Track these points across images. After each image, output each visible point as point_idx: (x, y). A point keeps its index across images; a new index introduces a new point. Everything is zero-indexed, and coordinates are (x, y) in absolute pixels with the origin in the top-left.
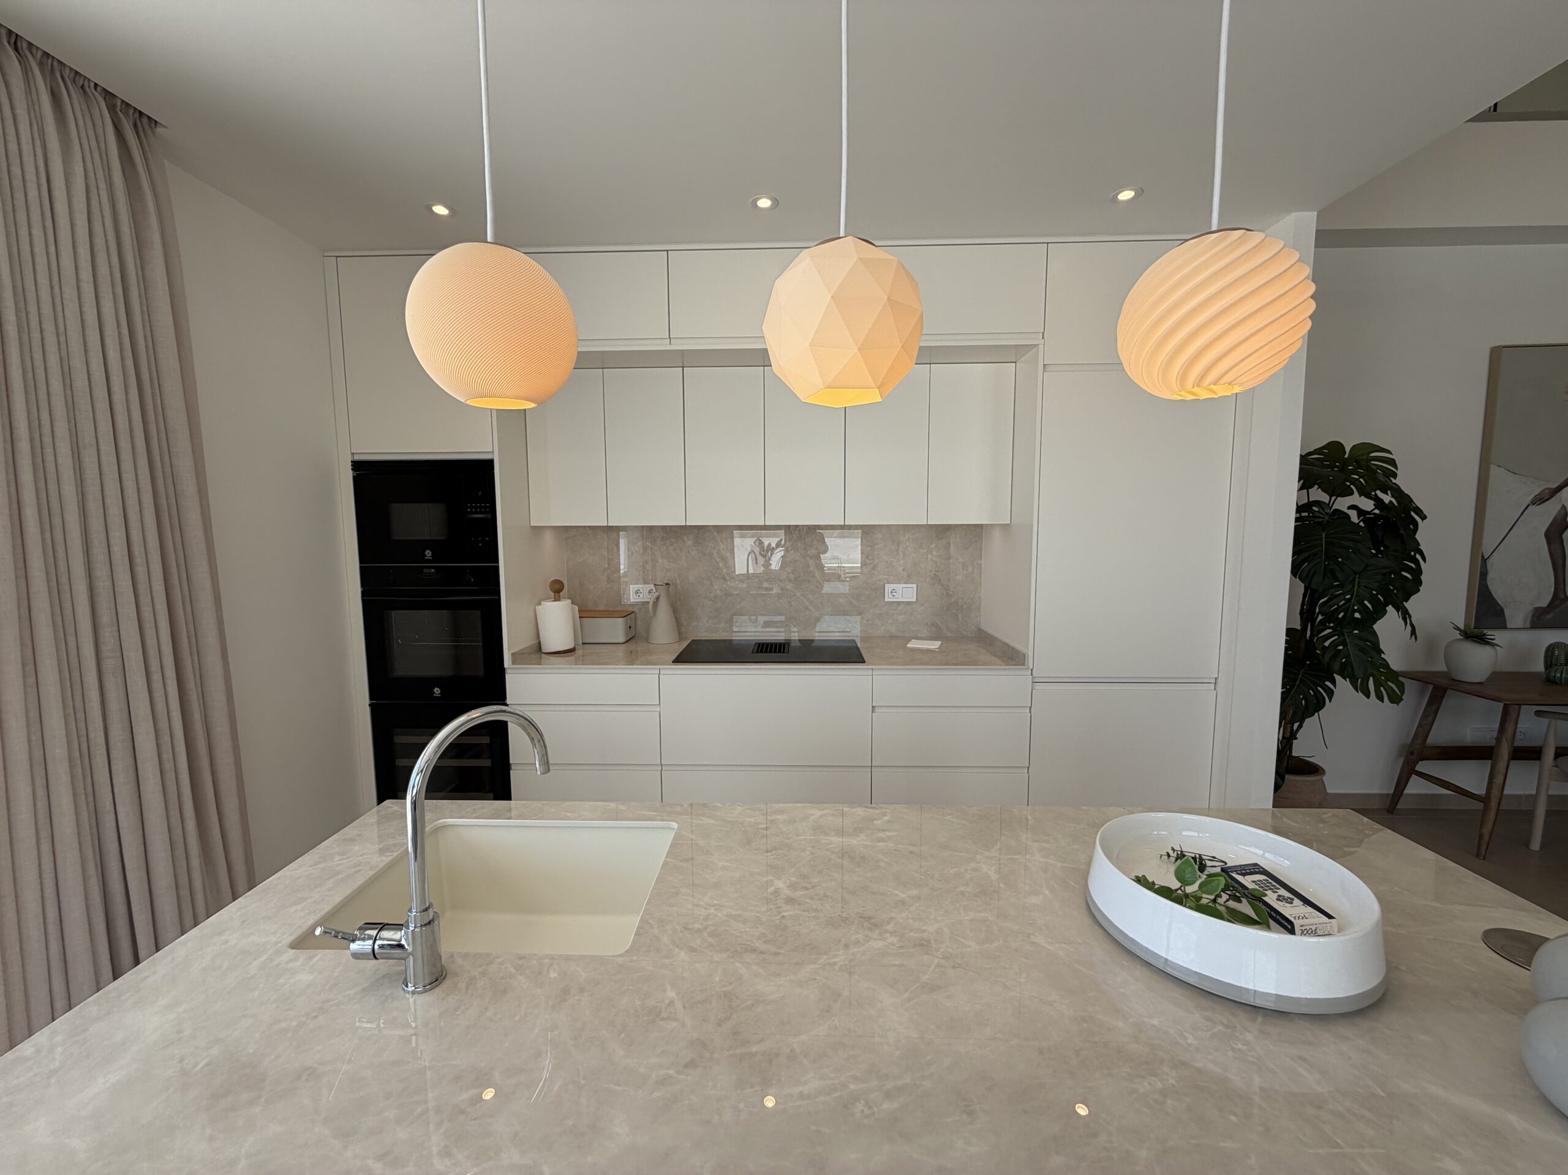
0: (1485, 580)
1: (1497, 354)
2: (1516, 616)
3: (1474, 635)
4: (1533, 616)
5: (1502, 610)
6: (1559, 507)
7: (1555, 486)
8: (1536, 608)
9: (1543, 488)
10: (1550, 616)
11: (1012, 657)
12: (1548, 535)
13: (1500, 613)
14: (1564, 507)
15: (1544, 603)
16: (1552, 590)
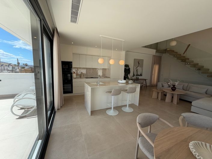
1: (134, 59)
3: (133, 76)
7: (137, 67)
11: (109, 78)
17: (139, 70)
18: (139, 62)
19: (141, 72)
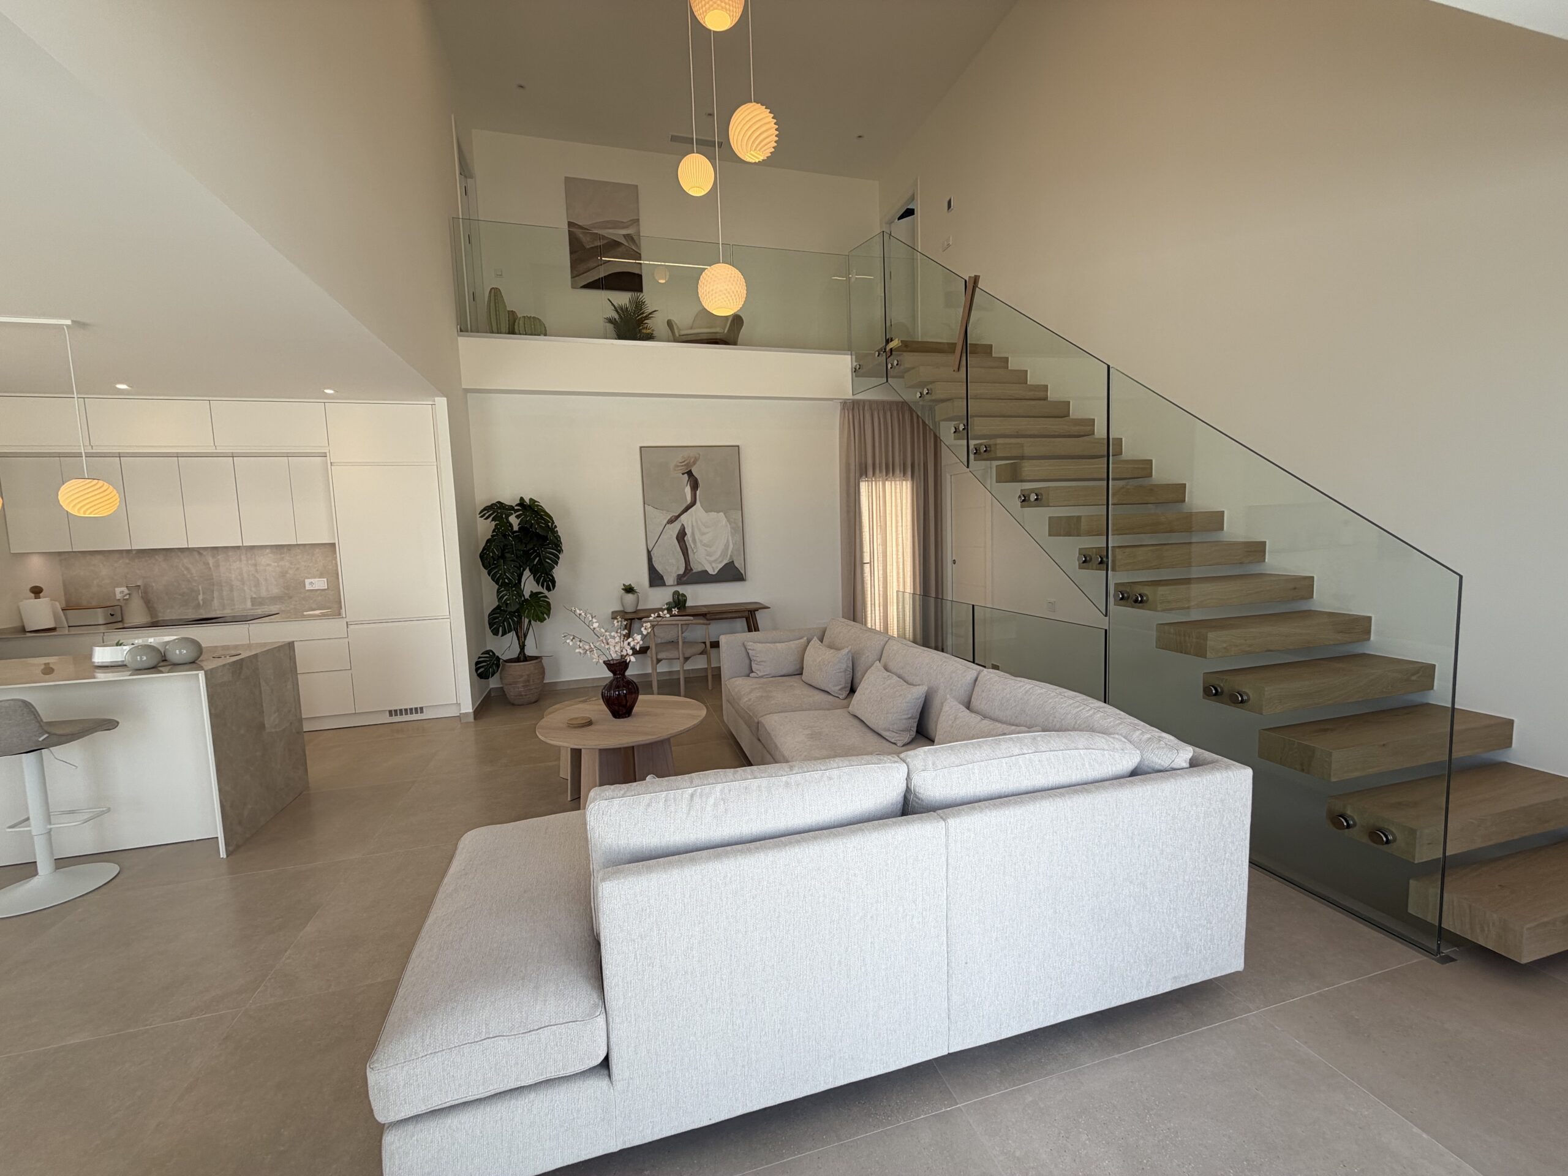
0: (652, 561)
2: (670, 579)
4: (677, 579)
5: (662, 576)
6: (680, 524)
7: (677, 514)
8: (678, 575)
9: (671, 516)
10: (685, 579)
12: (677, 538)
13: (662, 578)
14: (683, 525)
15: (681, 572)
16: (684, 565)
17: (703, 534)
18: (690, 473)
19: (731, 546)
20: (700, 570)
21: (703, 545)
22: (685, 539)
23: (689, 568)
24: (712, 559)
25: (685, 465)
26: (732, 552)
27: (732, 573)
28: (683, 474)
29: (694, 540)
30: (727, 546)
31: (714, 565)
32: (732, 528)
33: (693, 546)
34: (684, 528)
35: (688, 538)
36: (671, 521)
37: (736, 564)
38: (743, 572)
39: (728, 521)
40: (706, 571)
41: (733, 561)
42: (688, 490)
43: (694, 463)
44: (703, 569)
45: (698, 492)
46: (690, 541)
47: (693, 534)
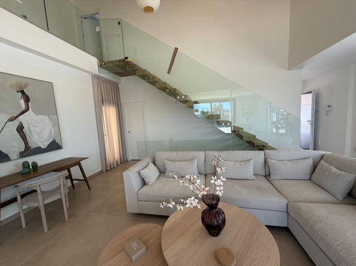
2: (13, 155)
4: (20, 155)
5: (7, 155)
6: (19, 122)
8: (21, 152)
9: (11, 116)
10: (26, 153)
12: (17, 130)
14: (21, 122)
15: (23, 149)
16: (24, 146)
17: (36, 127)
18: (23, 92)
19: (53, 133)
20: (35, 147)
21: (36, 133)
22: (23, 130)
23: (28, 147)
24: (42, 140)
25: (18, 87)
26: (54, 135)
27: (55, 146)
28: (18, 92)
29: (30, 131)
30: (51, 133)
31: (44, 143)
32: (53, 124)
33: (29, 134)
34: (22, 124)
35: (26, 130)
36: (12, 120)
37: (57, 141)
38: (60, 144)
39: (50, 120)
40: (40, 147)
41: (55, 140)
42: (22, 102)
43: (26, 86)
44: (38, 146)
45: (30, 104)
46: (27, 132)
47: (29, 127)
